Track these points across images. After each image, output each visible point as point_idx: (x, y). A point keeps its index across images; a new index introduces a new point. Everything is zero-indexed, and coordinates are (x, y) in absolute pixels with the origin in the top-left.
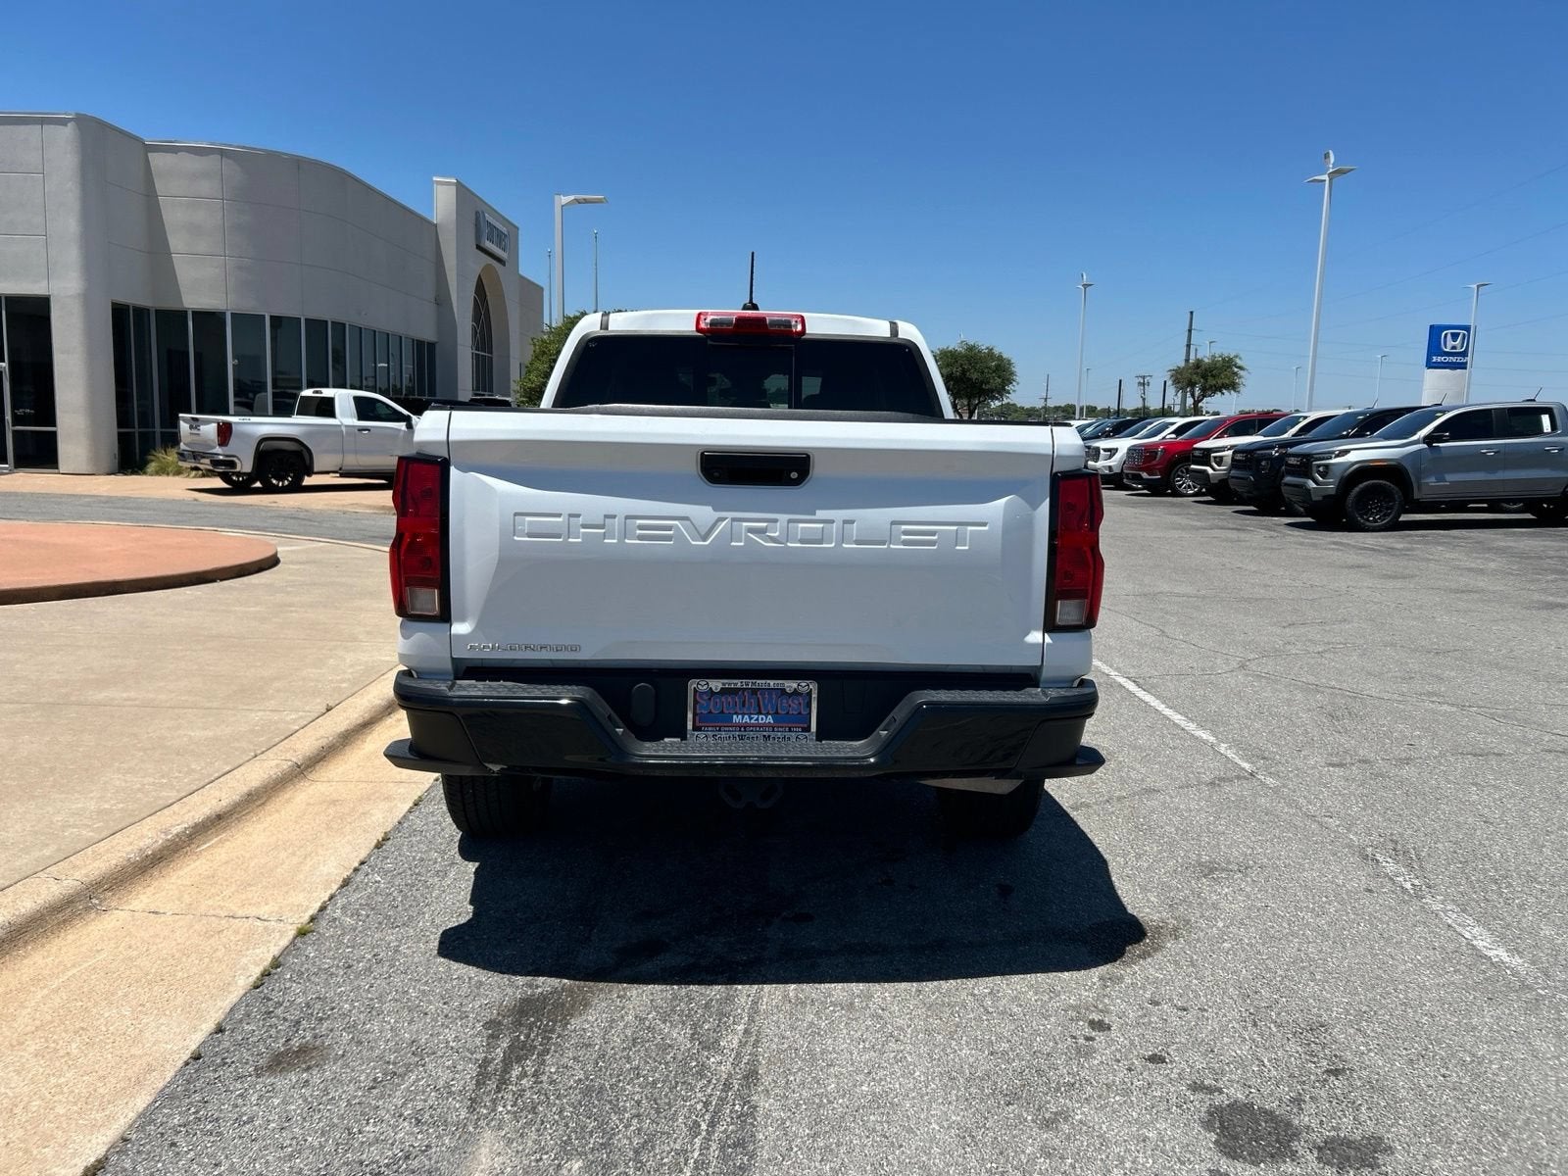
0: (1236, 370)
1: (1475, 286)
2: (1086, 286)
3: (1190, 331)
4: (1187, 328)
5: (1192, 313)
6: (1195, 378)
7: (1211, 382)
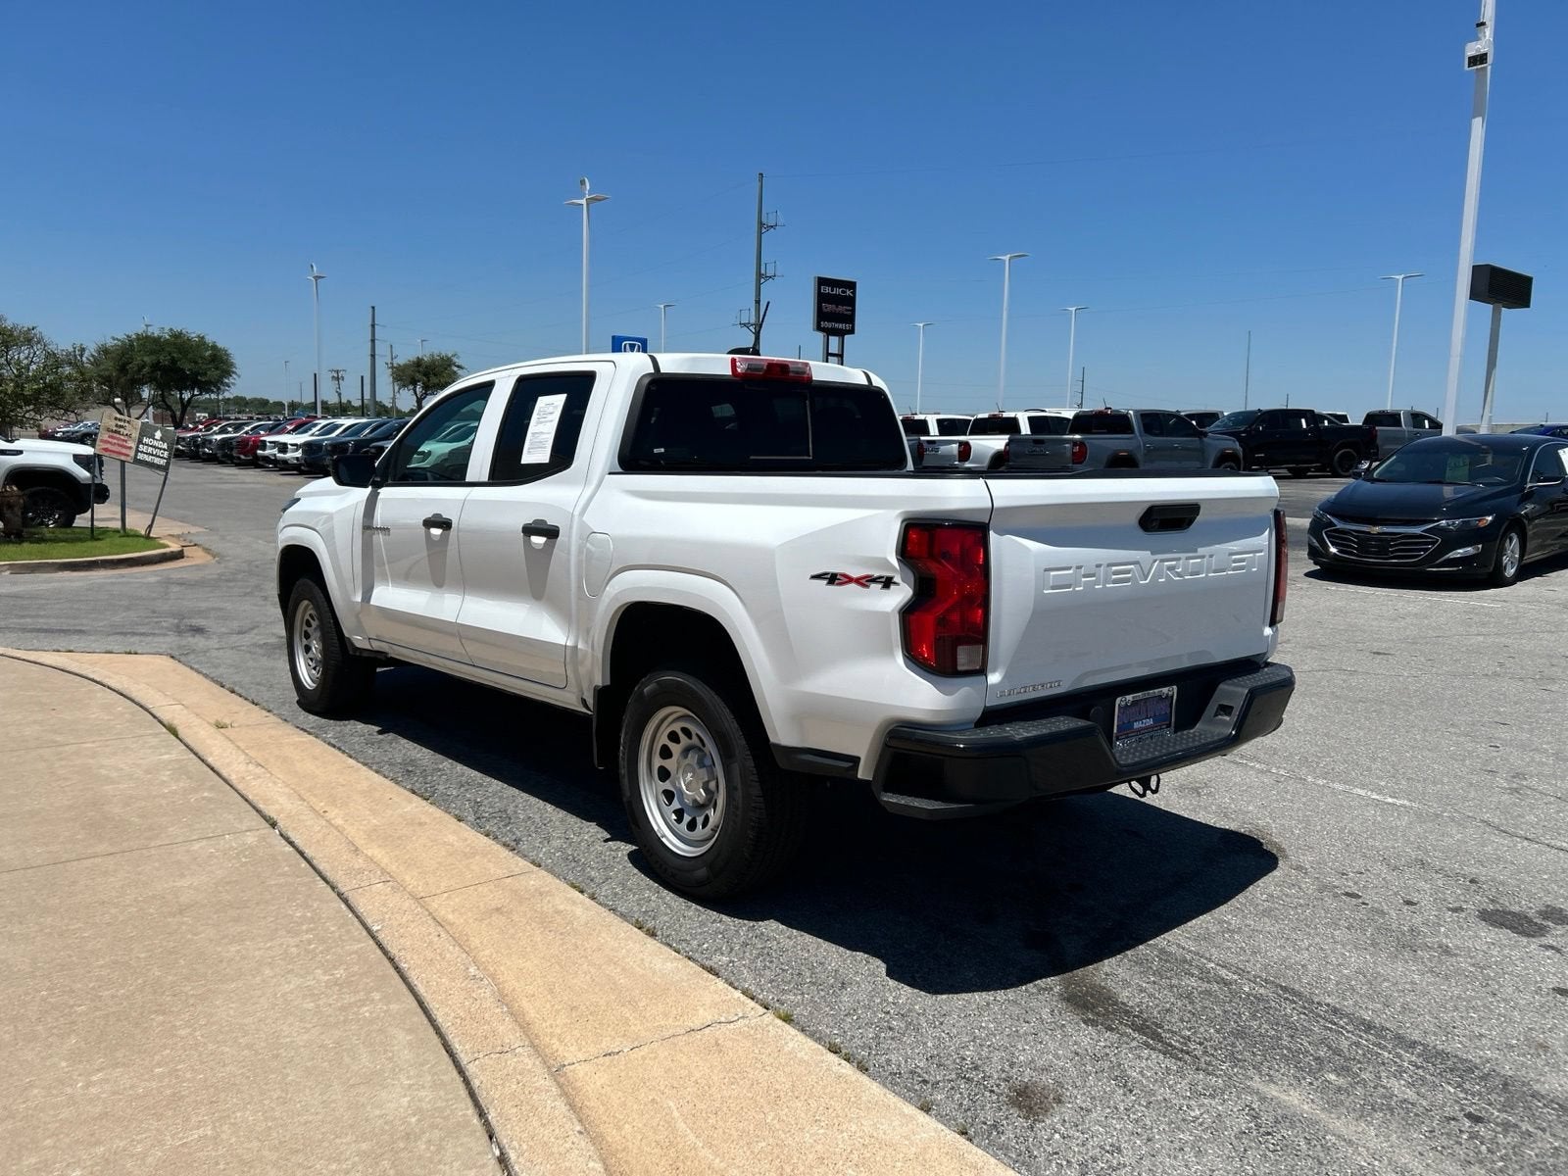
0: (455, 369)
1: (662, 306)
2: (317, 278)
3: (373, 326)
4: (370, 323)
5: (373, 308)
6: (418, 376)
7: (434, 380)
